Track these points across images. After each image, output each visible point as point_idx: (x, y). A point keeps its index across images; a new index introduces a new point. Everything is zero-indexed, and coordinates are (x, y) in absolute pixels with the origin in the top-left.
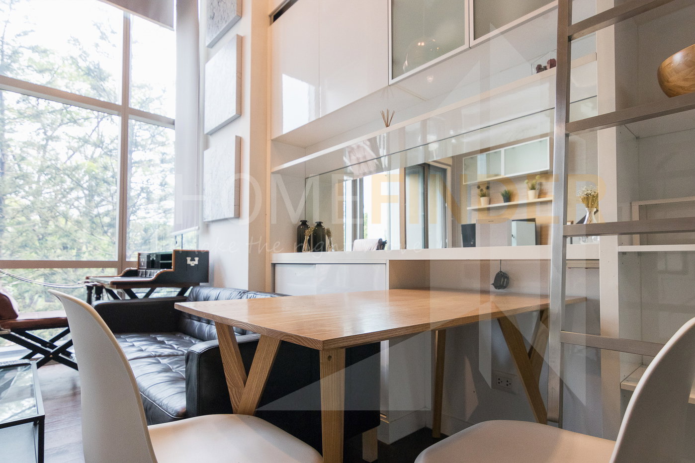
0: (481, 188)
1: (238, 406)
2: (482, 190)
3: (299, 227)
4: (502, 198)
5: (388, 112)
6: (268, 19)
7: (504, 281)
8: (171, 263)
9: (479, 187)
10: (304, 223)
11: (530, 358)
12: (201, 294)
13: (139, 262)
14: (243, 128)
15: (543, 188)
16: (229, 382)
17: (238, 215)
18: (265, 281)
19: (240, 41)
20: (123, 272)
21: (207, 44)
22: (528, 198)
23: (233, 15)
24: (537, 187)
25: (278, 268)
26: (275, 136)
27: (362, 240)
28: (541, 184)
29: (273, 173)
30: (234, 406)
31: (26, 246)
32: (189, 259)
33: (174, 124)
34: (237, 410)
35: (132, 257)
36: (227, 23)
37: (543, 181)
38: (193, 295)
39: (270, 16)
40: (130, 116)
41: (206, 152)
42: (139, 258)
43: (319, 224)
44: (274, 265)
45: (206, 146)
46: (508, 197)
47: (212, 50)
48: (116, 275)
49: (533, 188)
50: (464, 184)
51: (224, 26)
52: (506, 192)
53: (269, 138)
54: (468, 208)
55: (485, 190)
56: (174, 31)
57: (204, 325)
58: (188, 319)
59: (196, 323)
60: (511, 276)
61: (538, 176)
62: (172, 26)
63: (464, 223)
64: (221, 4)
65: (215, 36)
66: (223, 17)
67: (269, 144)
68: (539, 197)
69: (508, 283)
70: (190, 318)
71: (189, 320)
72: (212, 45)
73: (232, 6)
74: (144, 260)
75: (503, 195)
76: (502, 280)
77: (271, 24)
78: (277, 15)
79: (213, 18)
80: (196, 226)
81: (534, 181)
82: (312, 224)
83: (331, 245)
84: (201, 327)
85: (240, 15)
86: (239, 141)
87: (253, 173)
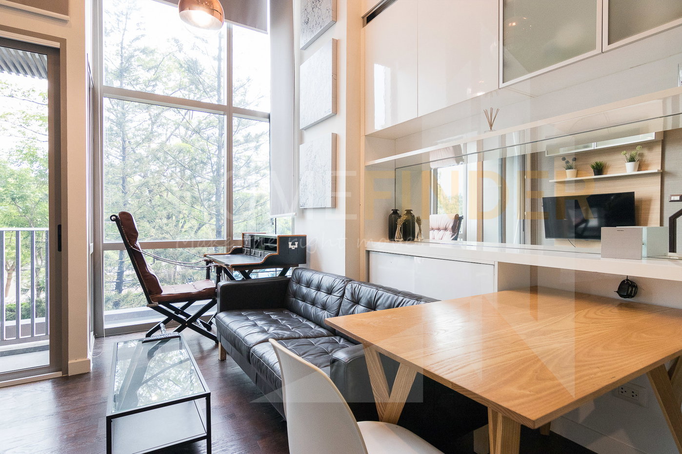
0: (567, 159)
1: (383, 414)
2: (567, 162)
3: (390, 216)
4: (592, 171)
5: (492, 109)
6: (361, 21)
7: (632, 290)
8: (276, 247)
9: (564, 159)
10: (395, 212)
11: (670, 379)
12: (304, 278)
13: (243, 242)
14: (339, 126)
15: (644, 159)
16: (375, 392)
17: (335, 205)
18: (360, 266)
19: (336, 44)
20: (231, 251)
21: (301, 46)
22: (625, 170)
23: (328, 21)
24: (637, 158)
25: (372, 255)
26: (369, 132)
27: (435, 215)
28: (641, 155)
29: (367, 167)
30: (380, 414)
31: (144, 217)
32: (290, 243)
33: (269, 118)
34: (382, 417)
35: (237, 237)
36: (322, 28)
37: (646, 152)
38: (296, 276)
39: (363, 18)
40: (234, 114)
41: (301, 146)
42: (243, 237)
43: (409, 212)
44: (368, 252)
45: (301, 141)
46: (599, 169)
47: (306, 52)
48: (225, 252)
49: (632, 160)
50: (546, 156)
51: (319, 30)
52: (597, 164)
53: (362, 133)
54: (550, 181)
55: (571, 162)
56: (267, 34)
57: (310, 306)
58: (293, 297)
59: (301, 303)
60: (639, 285)
61: (639, 146)
62: (266, 30)
63: (545, 196)
64: (316, 10)
65: (309, 39)
66: (318, 22)
67: (363, 139)
68: (639, 169)
69: (635, 293)
70: (295, 297)
71: (294, 299)
72: (305, 48)
73: (327, 11)
74: (248, 239)
75: (593, 167)
76: (630, 289)
77: (364, 26)
78: (370, 17)
79: (307, 23)
80: (294, 212)
81: (633, 152)
82: (402, 212)
83: (420, 232)
84: (306, 307)
85: (335, 20)
86: (335, 138)
87: (349, 168)
